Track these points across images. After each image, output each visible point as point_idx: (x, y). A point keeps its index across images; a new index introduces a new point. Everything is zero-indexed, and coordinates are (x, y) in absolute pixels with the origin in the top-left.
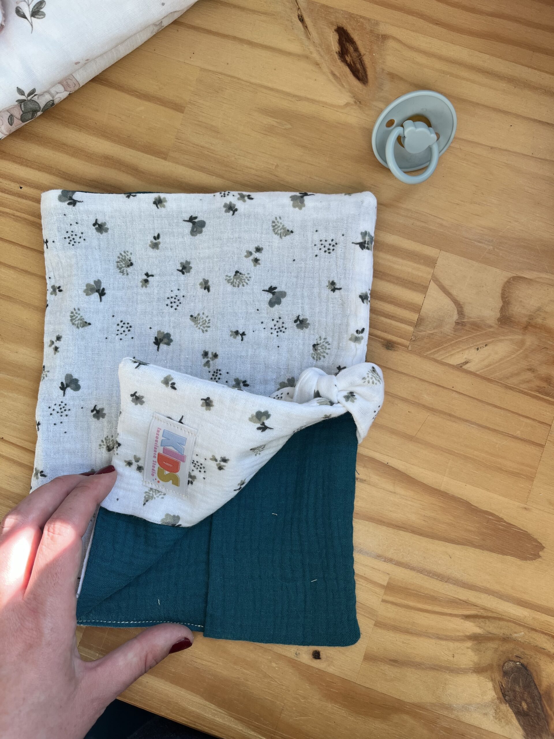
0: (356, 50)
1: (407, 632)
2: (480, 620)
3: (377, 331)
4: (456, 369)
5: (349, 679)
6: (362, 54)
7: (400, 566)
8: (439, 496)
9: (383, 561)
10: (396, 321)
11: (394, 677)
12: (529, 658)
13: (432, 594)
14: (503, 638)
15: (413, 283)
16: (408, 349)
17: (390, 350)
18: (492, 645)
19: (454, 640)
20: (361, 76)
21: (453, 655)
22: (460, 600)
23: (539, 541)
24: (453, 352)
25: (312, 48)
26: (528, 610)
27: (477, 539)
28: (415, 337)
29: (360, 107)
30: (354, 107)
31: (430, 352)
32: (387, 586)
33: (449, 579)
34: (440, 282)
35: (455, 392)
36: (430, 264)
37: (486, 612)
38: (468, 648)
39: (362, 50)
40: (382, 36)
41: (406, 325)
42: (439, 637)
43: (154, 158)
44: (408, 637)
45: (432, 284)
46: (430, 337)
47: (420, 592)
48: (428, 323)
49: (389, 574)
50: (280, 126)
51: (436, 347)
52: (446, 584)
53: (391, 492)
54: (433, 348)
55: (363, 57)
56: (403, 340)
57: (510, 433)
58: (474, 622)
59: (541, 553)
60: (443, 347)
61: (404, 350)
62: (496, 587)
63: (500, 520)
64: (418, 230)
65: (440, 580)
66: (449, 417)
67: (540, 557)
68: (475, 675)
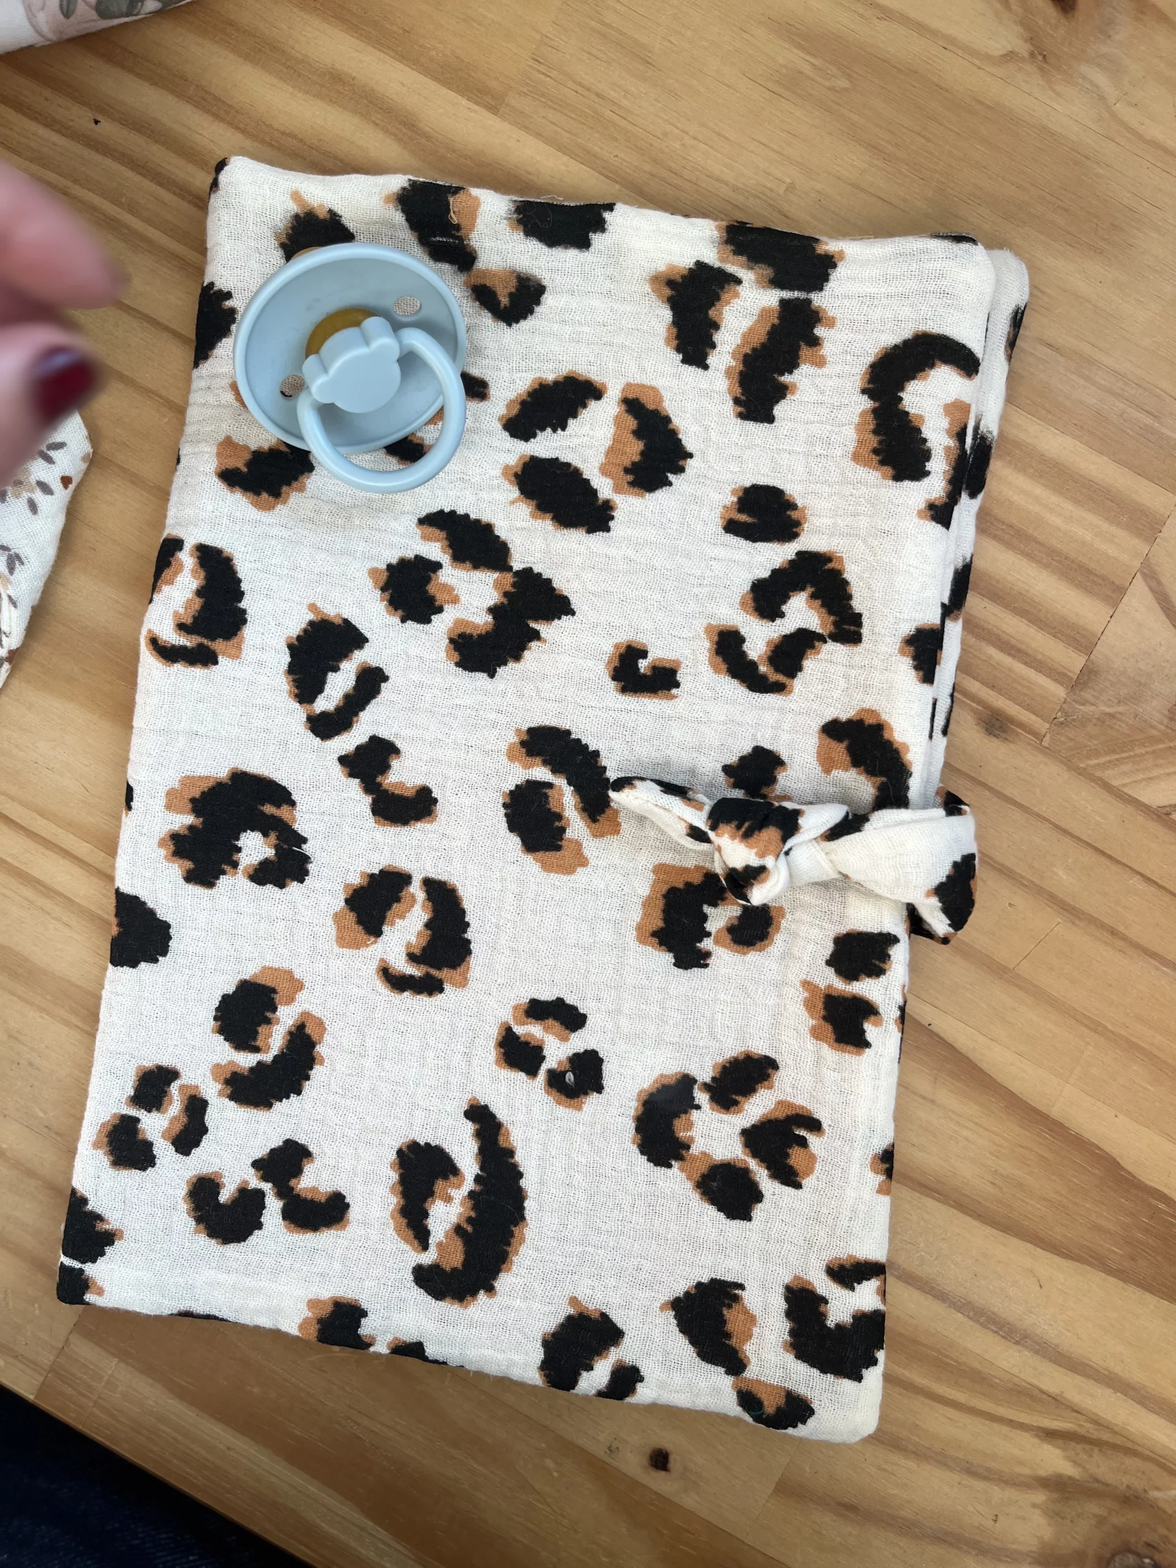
1: (894, 1444)
2: (1079, 1447)
3: (972, 680)
4: (1154, 817)
5: (729, 1531)
7: (910, 1285)
10: (1026, 664)
11: (840, 1543)
13: (976, 1365)
14: (1125, 1497)
15: (1089, 571)
16: (1041, 744)
17: (995, 736)
18: (1094, 1508)
19: (1006, 1483)
21: (996, 1516)
24: (1155, 773)
27: (1116, 1253)
28: (1066, 714)
29: (1041, 69)
30: (1028, 67)
31: (1096, 761)
33: (1025, 1336)
34: (1159, 583)
35: (1139, 877)
36: (1143, 530)
37: (1097, 1429)
38: (1034, 1506)
41: (1048, 680)
42: (970, 1471)
43: (464, 102)
45: (1139, 581)
46: (1103, 722)
47: (946, 1356)
48: (1107, 684)
50: (819, 79)
51: (1114, 752)
52: (1015, 1347)
53: (924, 1098)
54: (1106, 754)
56: (1033, 717)
58: (1064, 1450)
60: (1132, 753)
61: (1030, 744)
62: (1137, 1376)
64: (1131, 433)
66: (1110, 937)
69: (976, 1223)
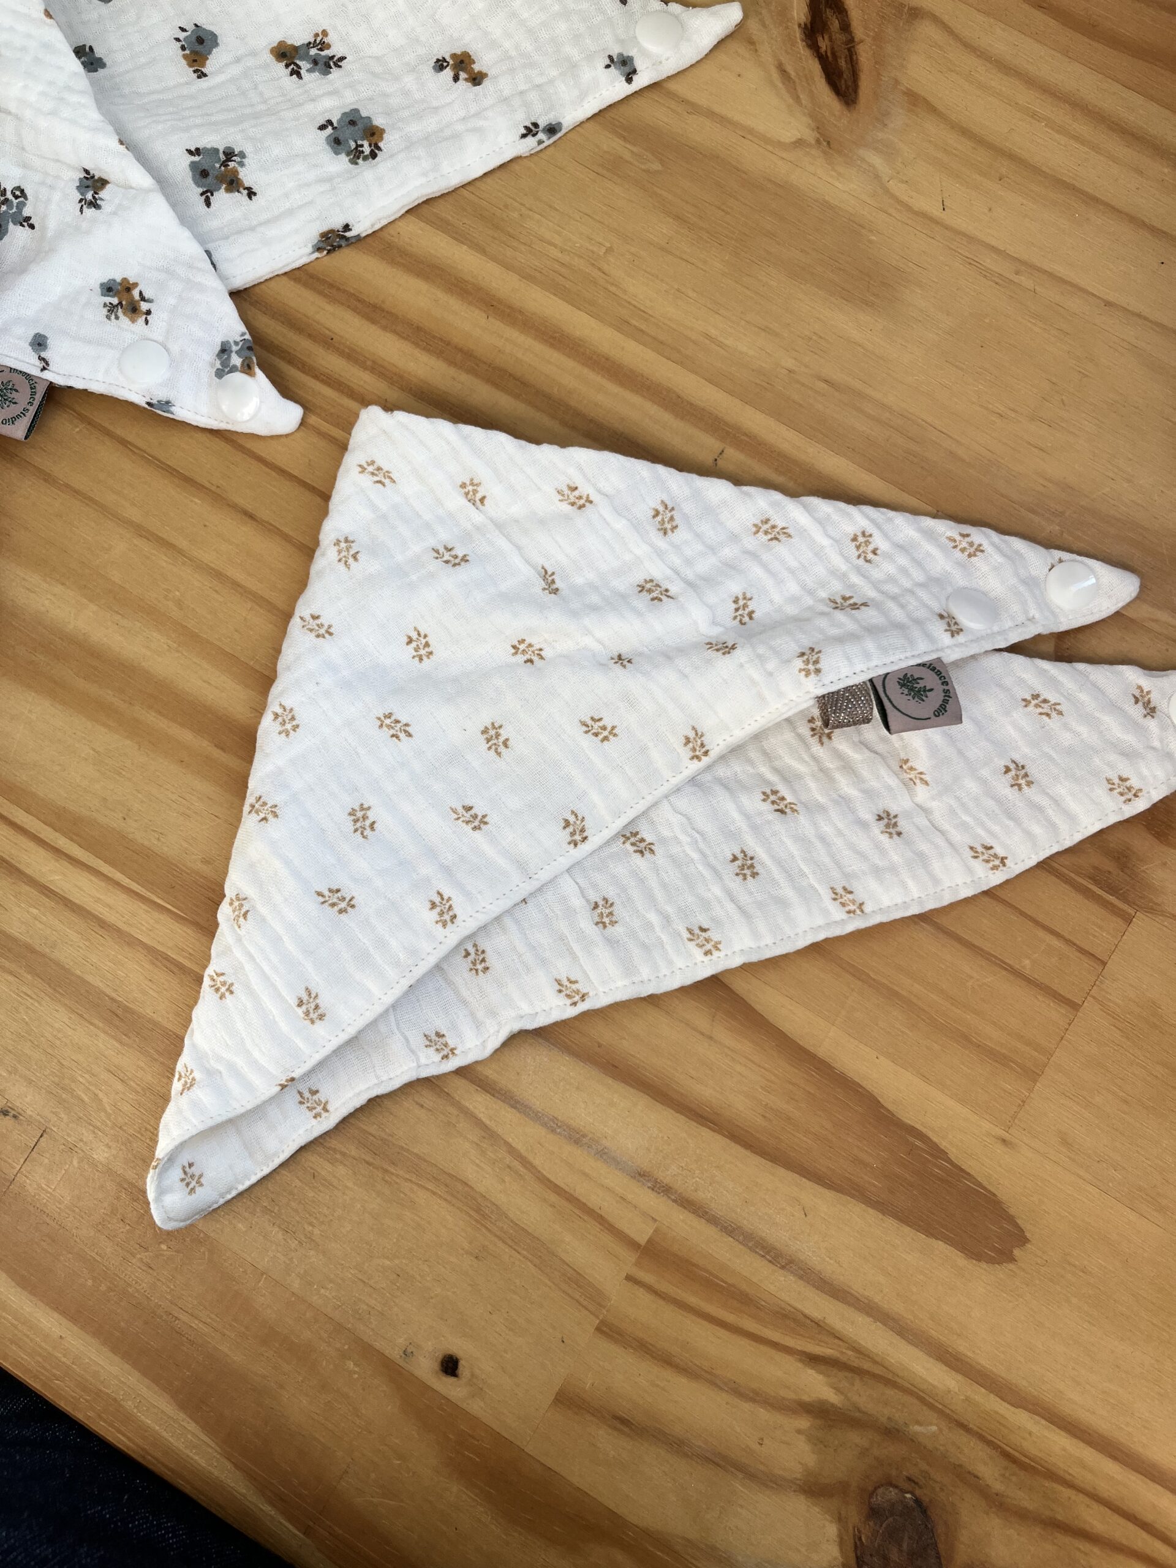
0: (846, 27)
1: (666, 1360)
2: (842, 1374)
5: (512, 1439)
6: (856, 40)
7: (685, 1208)
8: (810, 1069)
9: (648, 1187)
11: (614, 1457)
12: (938, 1489)
13: (744, 1287)
14: (887, 1429)
18: (856, 1438)
19: (771, 1405)
20: (843, 86)
21: (762, 1439)
22: (805, 1316)
23: (1019, 1222)
26: (960, 1377)
27: (875, 1186)
30: (814, 152)
32: (645, 1247)
33: (790, 1262)
37: (859, 1358)
38: (799, 1432)
39: (858, 31)
40: (910, 9)
44: (668, 1374)
47: (717, 1277)
49: (655, 1220)
52: (781, 1271)
53: (702, 1034)
55: (858, 47)
57: (1007, 961)
58: (827, 1376)
59: (1017, 1252)
62: (897, 1307)
63: (939, 1153)
64: (895, 455)
65: (770, 1262)
67: (1012, 1259)
68: (802, 1498)
69: (748, 1153)
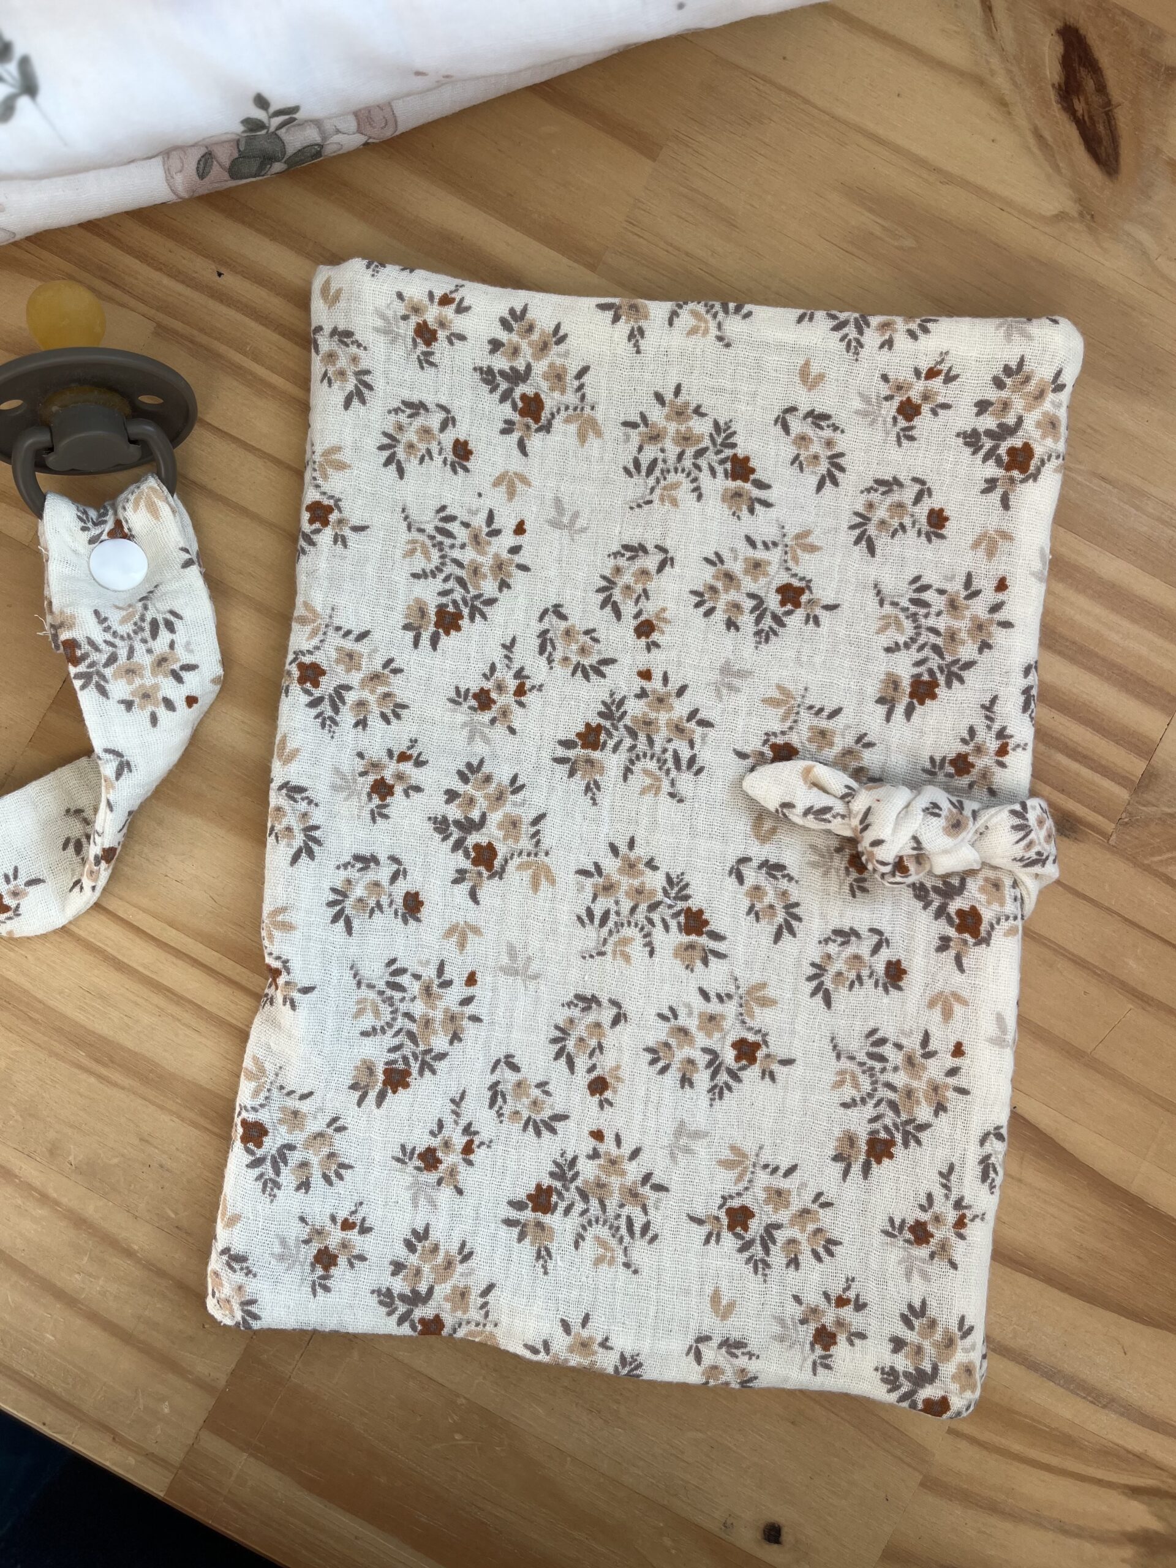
0: (1101, 88)
2: (1163, 1502)
6: (1114, 103)
8: (1123, 1206)
15: (1148, 684)
16: (1108, 843)
19: (1096, 1539)
20: (1104, 155)
22: (1128, 1451)
25: (995, 61)
28: (1131, 815)
29: (1089, 228)
30: (1077, 226)
31: (1159, 858)
33: (1113, 1400)
39: (1115, 93)
40: (1168, 68)
41: (1113, 784)
42: (1063, 1530)
43: (564, 260)
44: (992, 1520)
46: (1164, 822)
48: (1166, 786)
50: (889, 240)
52: (1103, 1411)
54: (1168, 851)
55: (1115, 111)
56: (1100, 818)
58: (1150, 1505)
61: (1099, 843)
69: (1065, 1296)
